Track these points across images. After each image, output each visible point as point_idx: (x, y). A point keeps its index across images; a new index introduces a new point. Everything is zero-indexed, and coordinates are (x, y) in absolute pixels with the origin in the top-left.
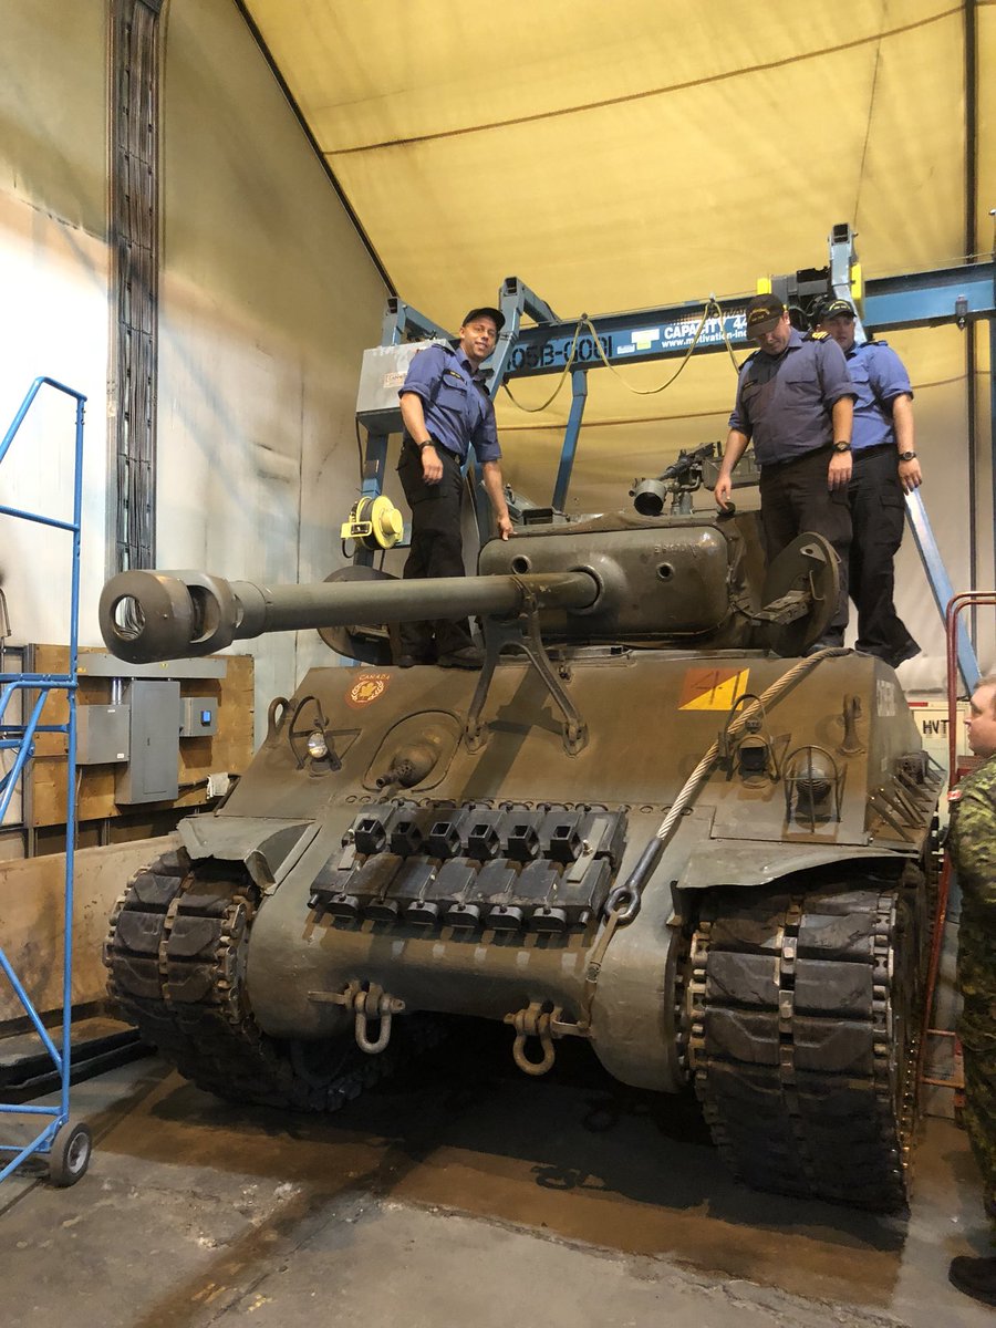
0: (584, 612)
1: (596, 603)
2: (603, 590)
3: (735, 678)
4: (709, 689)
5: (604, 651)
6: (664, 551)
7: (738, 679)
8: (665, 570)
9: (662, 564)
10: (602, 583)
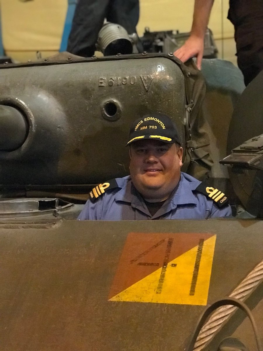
0: (10, 156)
1: (24, 145)
2: (33, 129)
3: (196, 249)
4: (157, 266)
5: (32, 205)
6: (110, 85)
7: (200, 251)
8: (111, 108)
9: (107, 101)
10: (32, 119)
